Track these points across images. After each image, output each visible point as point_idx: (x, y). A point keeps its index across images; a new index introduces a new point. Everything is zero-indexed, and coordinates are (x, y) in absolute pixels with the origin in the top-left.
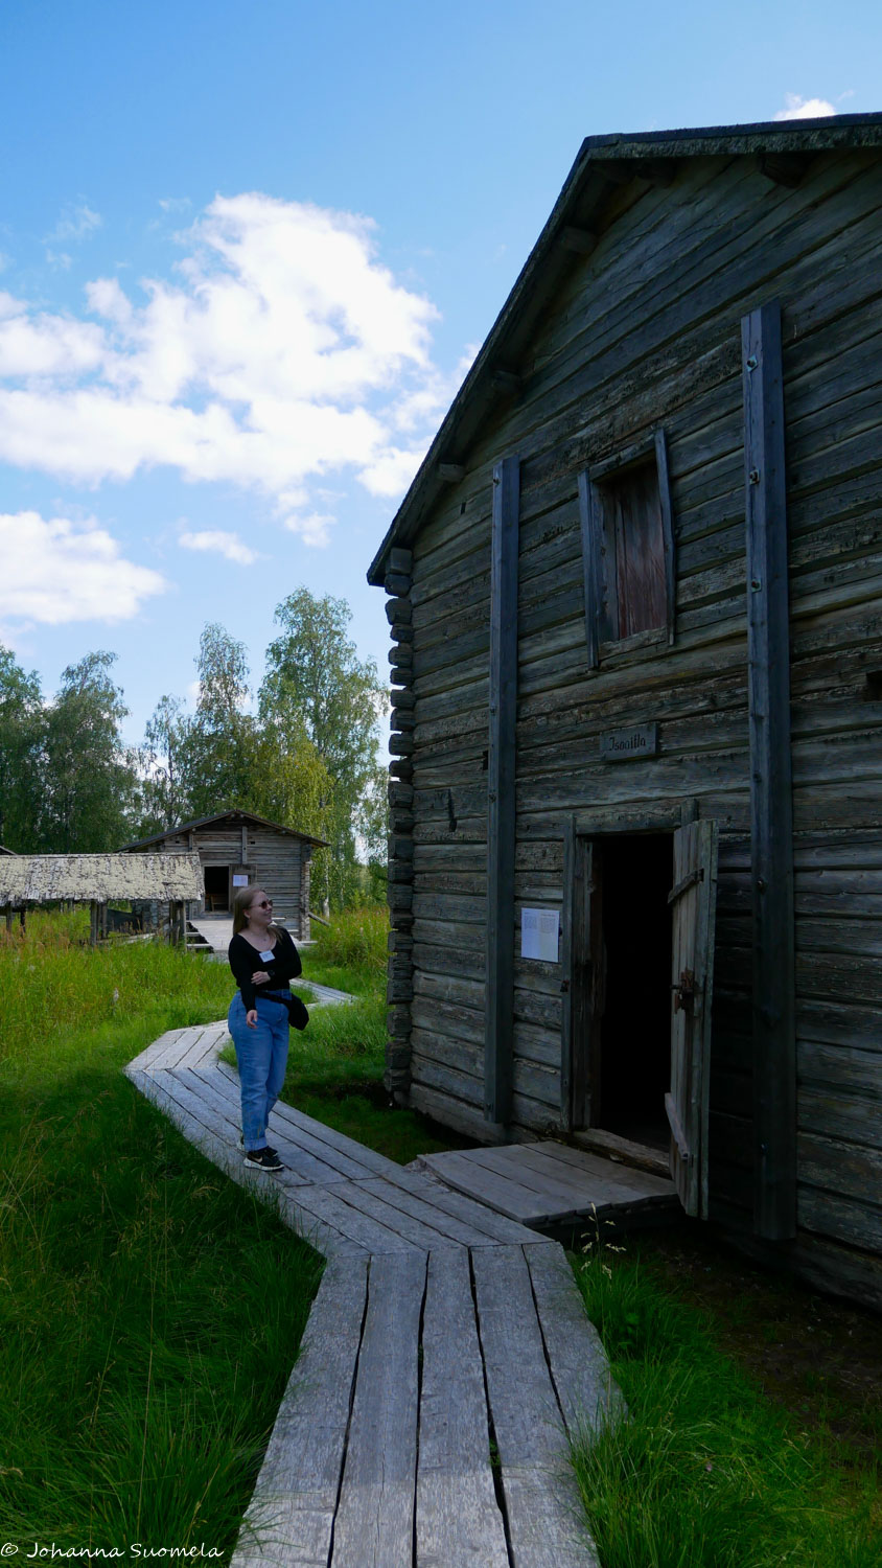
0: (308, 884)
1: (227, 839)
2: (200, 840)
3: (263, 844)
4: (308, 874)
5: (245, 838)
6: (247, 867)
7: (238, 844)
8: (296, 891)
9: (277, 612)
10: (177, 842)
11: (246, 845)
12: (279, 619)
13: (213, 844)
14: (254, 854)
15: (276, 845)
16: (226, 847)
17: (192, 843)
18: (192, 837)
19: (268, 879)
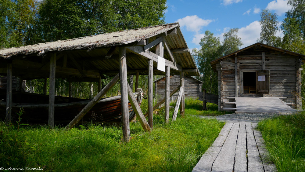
0: (300, 81)
1: (255, 59)
2: (241, 59)
3: (274, 61)
4: (300, 75)
5: (264, 58)
6: (265, 71)
7: (260, 61)
8: (293, 84)
9: (288, 2)
10: (230, 61)
11: (264, 61)
12: (289, 4)
13: (247, 61)
14: (269, 66)
15: (281, 61)
16: (254, 63)
17: (236, 61)
18: (236, 58)
19: (277, 78)
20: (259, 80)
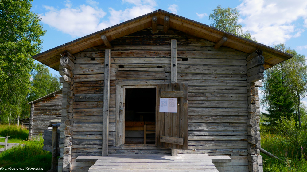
1: (154, 55)
2: (120, 56)
3: (198, 61)
5: (174, 53)
6: (176, 87)
7: (166, 61)
8: (242, 120)
10: (93, 59)
11: (175, 61)
13: (135, 61)
14: (186, 74)
15: (215, 62)
16: (151, 65)
17: (108, 60)
18: (108, 53)
19: (206, 104)
20: (161, 110)
